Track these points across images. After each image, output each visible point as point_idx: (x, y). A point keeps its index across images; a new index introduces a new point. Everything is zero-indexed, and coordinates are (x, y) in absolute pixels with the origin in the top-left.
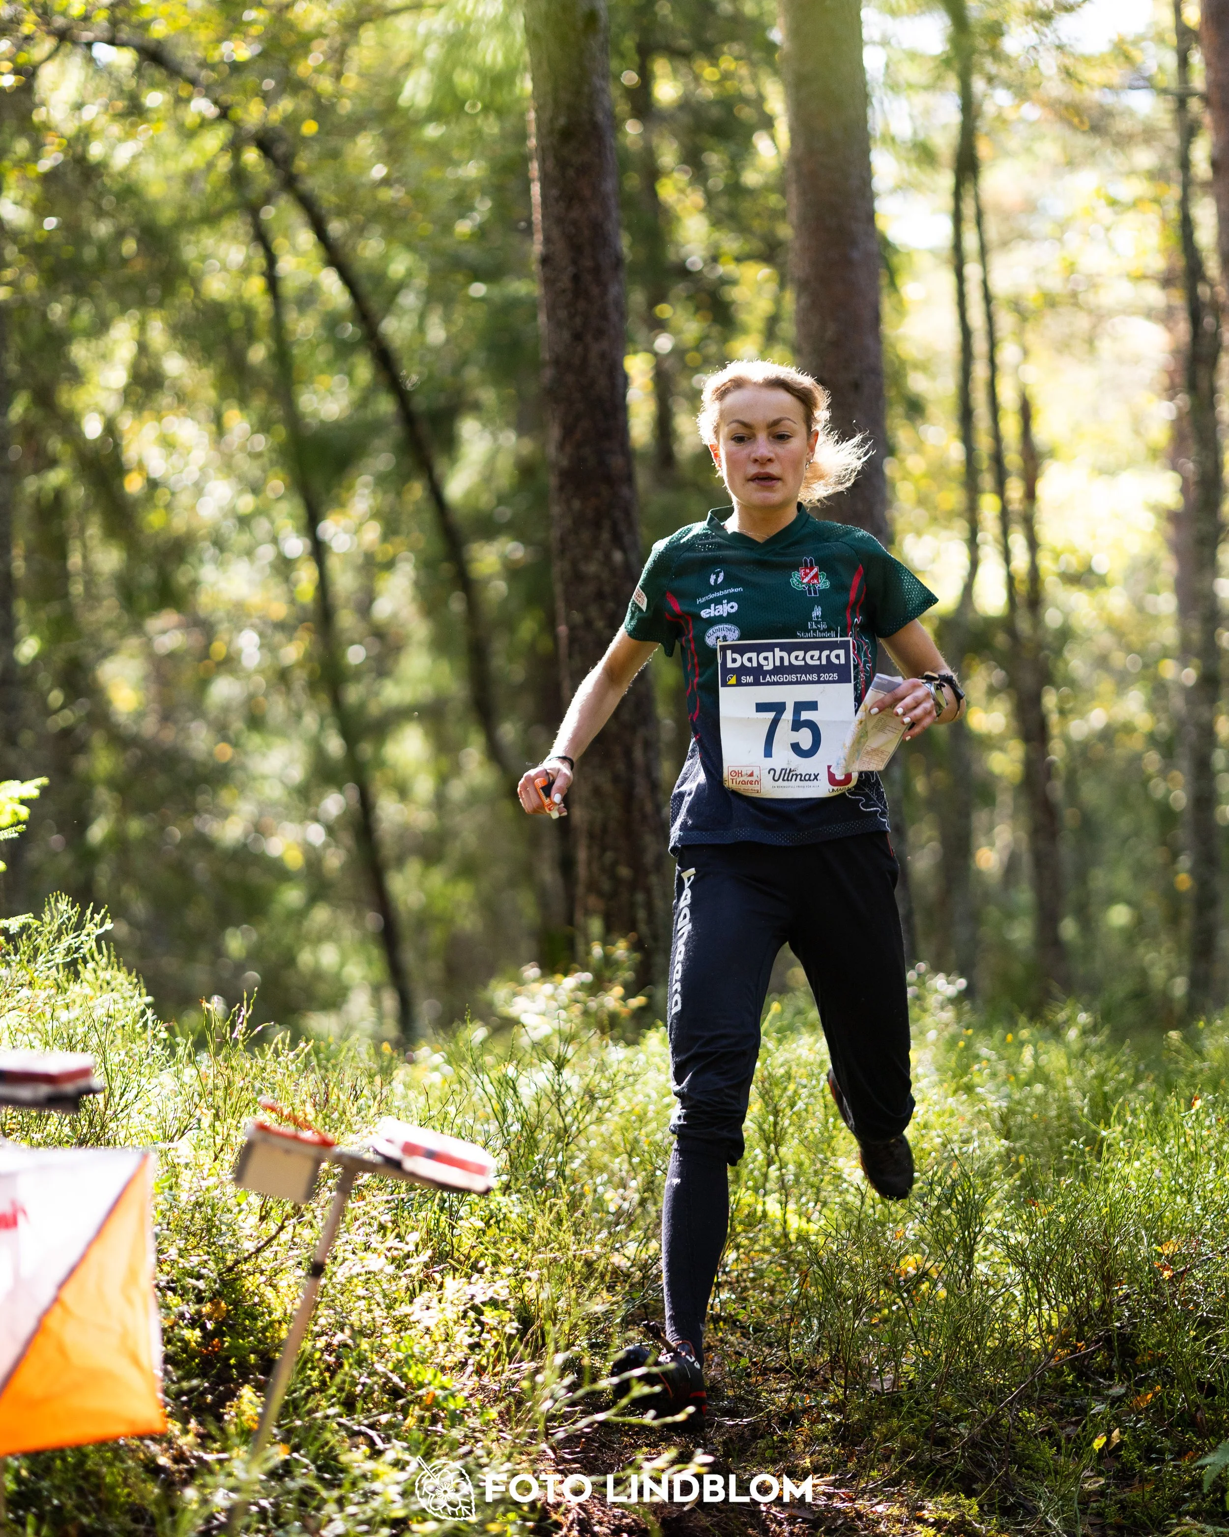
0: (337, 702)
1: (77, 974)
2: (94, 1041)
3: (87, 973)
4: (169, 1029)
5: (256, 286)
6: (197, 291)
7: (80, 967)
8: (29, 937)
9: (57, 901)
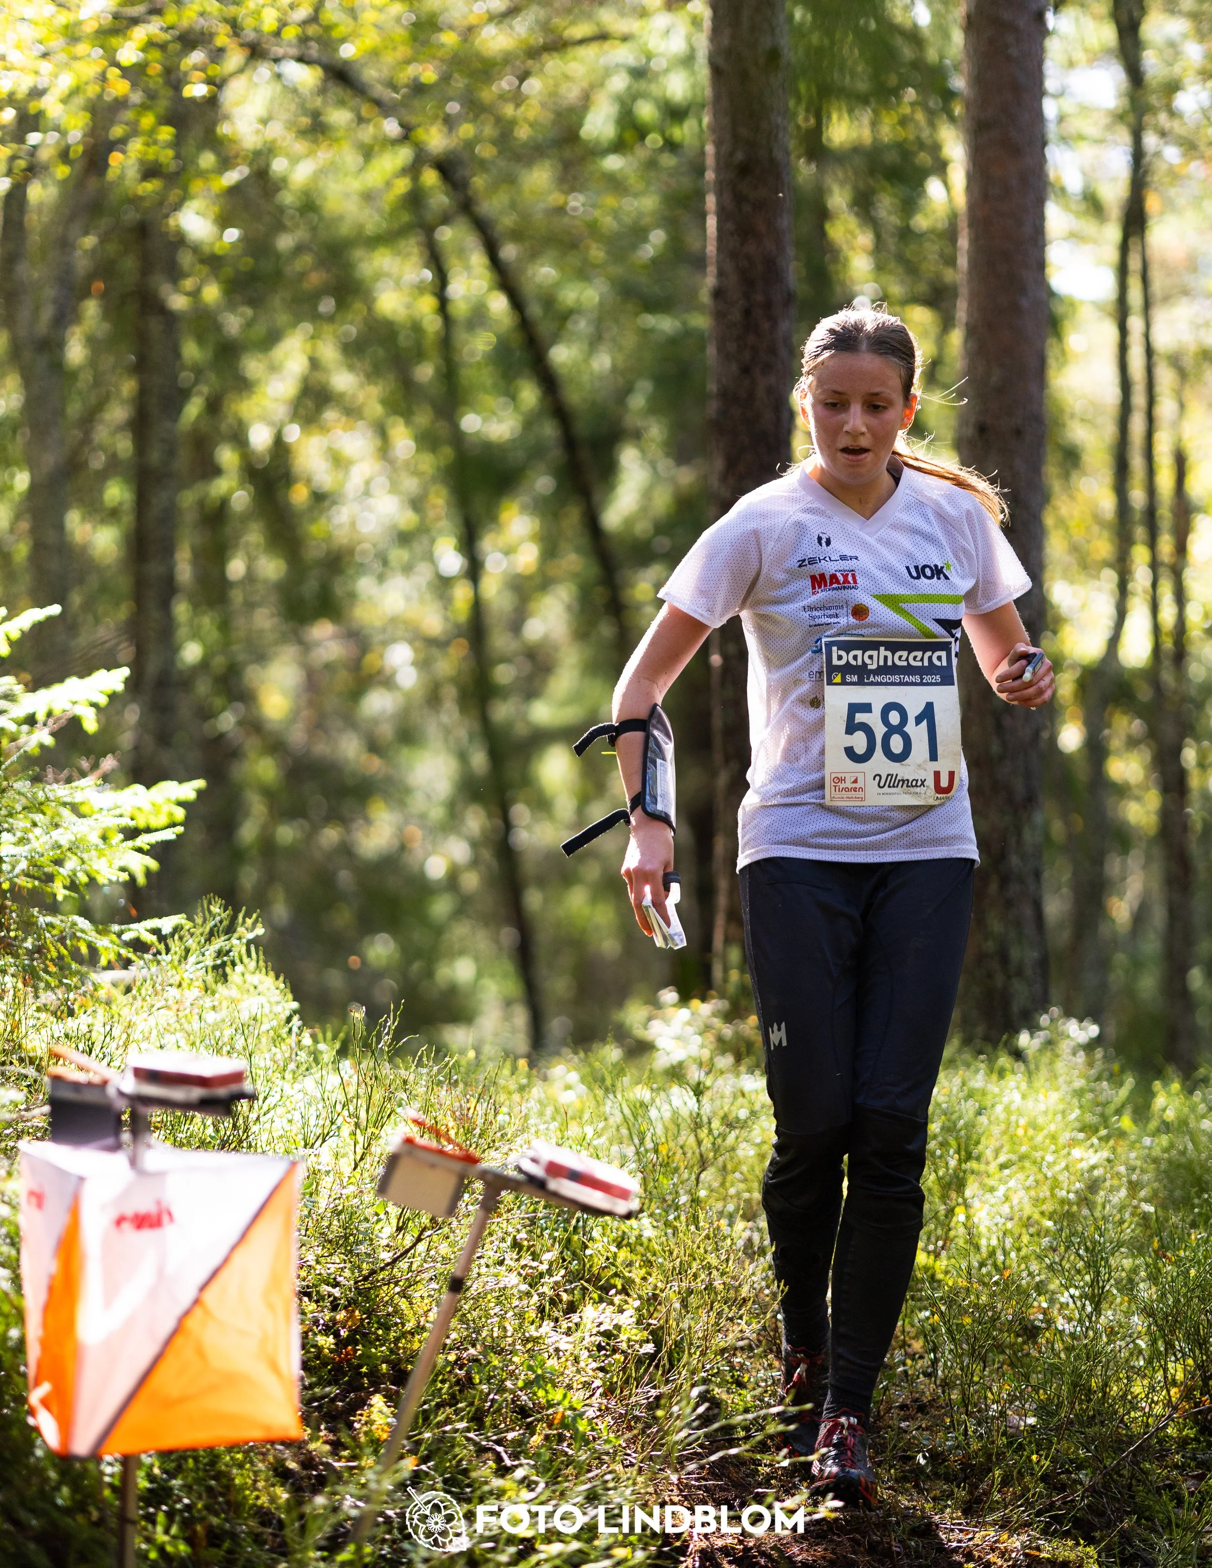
0: (485, 721)
1: (225, 976)
2: (240, 1043)
3: (235, 975)
4: (314, 1037)
5: (427, 305)
6: (370, 309)
7: (228, 969)
8: (181, 938)
9: (210, 903)
